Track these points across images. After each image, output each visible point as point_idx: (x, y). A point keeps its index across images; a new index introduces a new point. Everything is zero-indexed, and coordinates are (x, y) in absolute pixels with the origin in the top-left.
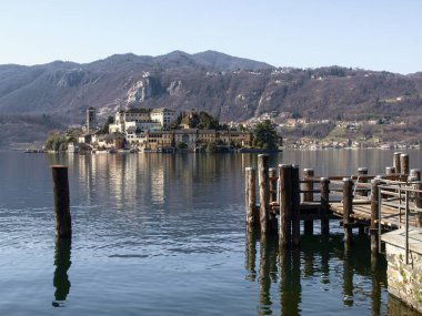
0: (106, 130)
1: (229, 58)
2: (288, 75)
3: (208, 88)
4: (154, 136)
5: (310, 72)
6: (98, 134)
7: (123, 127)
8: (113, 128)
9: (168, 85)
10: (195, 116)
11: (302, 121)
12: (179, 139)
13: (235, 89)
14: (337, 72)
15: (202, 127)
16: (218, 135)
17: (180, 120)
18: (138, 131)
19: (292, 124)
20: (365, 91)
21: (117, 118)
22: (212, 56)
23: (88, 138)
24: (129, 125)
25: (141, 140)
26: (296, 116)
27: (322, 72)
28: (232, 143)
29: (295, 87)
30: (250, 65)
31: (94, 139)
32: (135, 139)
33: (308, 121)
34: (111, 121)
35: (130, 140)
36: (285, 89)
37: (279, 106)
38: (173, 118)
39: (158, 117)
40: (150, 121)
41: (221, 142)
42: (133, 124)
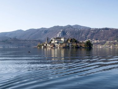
0: (51, 43)
1: (81, 26)
2: (94, 30)
3: (76, 33)
4: (61, 44)
5: (100, 29)
6: (49, 44)
7: (54, 42)
8: (52, 42)
9: (66, 33)
10: (71, 39)
11: (98, 41)
12: (67, 45)
13: (82, 33)
14: (107, 29)
15: (73, 42)
16: (77, 44)
17: (68, 40)
18: (58, 43)
19: (96, 41)
20: (114, 33)
21: (53, 40)
22: (77, 26)
23: (46, 45)
24: (56, 41)
25: (58, 45)
26: (96, 40)
27: (103, 29)
28: (80, 46)
29: (96, 33)
30: (86, 28)
31: (48, 45)
32: (57, 45)
33: (99, 41)
34: (52, 40)
35: (56, 45)
36: (94, 33)
37: (92, 37)
38: (66, 40)
39: (63, 40)
40: (61, 41)
41: (77, 46)
42: (57, 41)
